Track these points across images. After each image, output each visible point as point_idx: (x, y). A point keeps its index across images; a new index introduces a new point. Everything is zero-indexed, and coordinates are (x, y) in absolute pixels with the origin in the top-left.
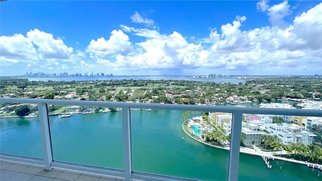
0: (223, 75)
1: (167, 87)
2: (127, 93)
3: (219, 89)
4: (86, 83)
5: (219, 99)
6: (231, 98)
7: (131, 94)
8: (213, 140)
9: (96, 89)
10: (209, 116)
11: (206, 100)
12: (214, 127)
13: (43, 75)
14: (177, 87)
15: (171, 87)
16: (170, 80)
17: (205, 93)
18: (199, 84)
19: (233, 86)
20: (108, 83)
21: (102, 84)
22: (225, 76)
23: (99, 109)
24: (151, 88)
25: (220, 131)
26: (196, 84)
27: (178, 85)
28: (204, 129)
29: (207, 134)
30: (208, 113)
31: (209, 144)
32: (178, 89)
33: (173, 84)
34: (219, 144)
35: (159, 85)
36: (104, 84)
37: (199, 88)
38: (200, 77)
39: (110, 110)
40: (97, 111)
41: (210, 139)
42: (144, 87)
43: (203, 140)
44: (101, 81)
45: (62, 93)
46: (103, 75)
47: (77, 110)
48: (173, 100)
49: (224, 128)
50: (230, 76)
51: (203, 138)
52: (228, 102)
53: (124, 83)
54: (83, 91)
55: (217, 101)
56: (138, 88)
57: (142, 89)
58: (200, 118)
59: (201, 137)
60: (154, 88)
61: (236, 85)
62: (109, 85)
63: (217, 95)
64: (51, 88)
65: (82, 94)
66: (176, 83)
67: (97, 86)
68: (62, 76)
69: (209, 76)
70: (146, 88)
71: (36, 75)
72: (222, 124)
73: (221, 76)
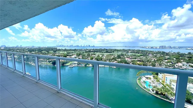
0: (172, 46)
1: (127, 54)
2: (102, 57)
3: (168, 57)
4: (81, 50)
5: (168, 64)
6: (180, 64)
7: (104, 57)
8: (162, 94)
9: (85, 53)
10: (159, 76)
11: (156, 64)
12: (163, 85)
13: (63, 46)
14: (134, 54)
15: (129, 54)
16: (129, 50)
17: (156, 59)
18: (151, 53)
19: (182, 55)
20: (92, 50)
21: (89, 51)
22: (174, 47)
23: (87, 65)
24: (116, 54)
25: (168, 88)
26: (149, 52)
27: (134, 53)
28: (154, 85)
29: (156, 89)
30: (158, 74)
31: (158, 96)
32: (135, 55)
33: (131, 52)
34: (167, 98)
35: (121, 52)
36: (90, 51)
37: (151, 55)
38: (152, 48)
39: (92, 66)
40: (86, 66)
41: (159, 93)
42: (112, 54)
43: (153, 92)
44: (88, 49)
45: (70, 55)
46: (89, 46)
47: (76, 64)
48: (131, 62)
49: (172, 86)
50: (179, 47)
51: (153, 91)
52: (176, 67)
53: (100, 51)
54: (80, 55)
55: (166, 66)
56: (109, 54)
57: (111, 55)
58: (151, 77)
59: (151, 90)
60: (118, 54)
61: (186, 54)
62: (92, 52)
63: (166, 61)
64: (66, 52)
65: (79, 56)
66: (133, 51)
67: (86, 52)
68: (70, 46)
69: (160, 47)
70: (113, 54)
71: (60, 46)
72: (170, 83)
73: (170, 47)
